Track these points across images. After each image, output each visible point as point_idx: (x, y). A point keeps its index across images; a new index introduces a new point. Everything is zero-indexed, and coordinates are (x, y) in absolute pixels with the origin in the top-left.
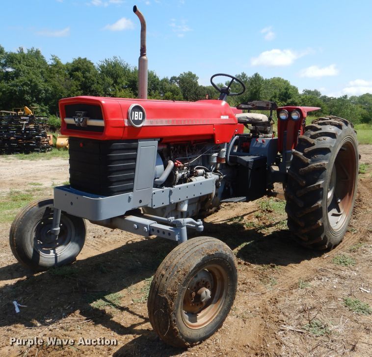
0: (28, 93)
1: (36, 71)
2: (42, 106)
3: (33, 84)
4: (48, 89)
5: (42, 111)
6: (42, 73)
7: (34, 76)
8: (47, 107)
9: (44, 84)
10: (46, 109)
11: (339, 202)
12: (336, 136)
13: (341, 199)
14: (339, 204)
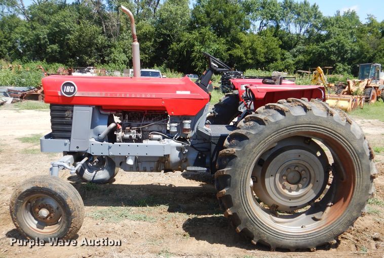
0: (334, 53)
1: (346, 32)
2: (345, 66)
3: (340, 45)
4: (354, 50)
5: (344, 70)
6: (352, 34)
7: (343, 37)
8: (350, 67)
9: (351, 44)
10: (349, 68)
11: (328, 206)
12: (265, 122)
13: (334, 203)
14: (328, 208)
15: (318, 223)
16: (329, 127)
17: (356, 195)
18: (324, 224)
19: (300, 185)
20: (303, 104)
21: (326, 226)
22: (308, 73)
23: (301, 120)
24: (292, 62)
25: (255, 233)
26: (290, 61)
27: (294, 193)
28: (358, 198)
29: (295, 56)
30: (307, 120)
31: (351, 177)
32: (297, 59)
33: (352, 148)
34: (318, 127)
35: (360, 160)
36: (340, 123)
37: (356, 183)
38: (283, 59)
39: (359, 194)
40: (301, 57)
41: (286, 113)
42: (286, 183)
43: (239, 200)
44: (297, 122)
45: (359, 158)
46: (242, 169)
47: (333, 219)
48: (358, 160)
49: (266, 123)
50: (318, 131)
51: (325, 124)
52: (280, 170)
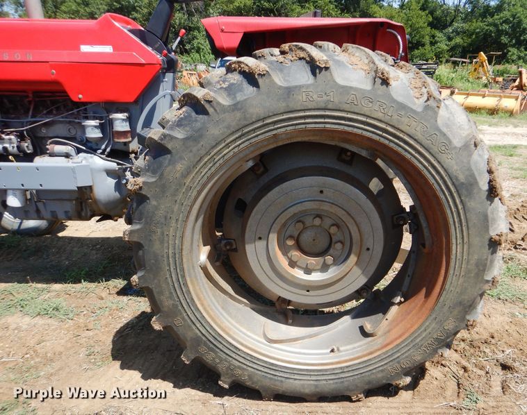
7: (520, 9)
11: (393, 304)
12: (207, 106)
13: (407, 297)
14: (394, 310)
15: (368, 343)
16: (380, 115)
17: (454, 282)
18: (379, 346)
19: (329, 259)
20: (310, 56)
21: (384, 350)
22: (465, 62)
23: (301, 100)
24: (446, 48)
25: (221, 368)
26: (443, 46)
27: (316, 277)
28: (458, 290)
29: (450, 39)
30: (317, 98)
31: (441, 241)
32: (453, 43)
33: (442, 172)
34: (350, 116)
35: (461, 201)
36: (410, 105)
37: (453, 257)
38: (432, 44)
39: (461, 280)
40: (458, 40)
41: (260, 81)
42: (296, 254)
43: (171, 297)
44: (293, 106)
45: (460, 197)
46: (165, 228)
47: (400, 336)
48: (458, 201)
49: (210, 110)
50: (350, 129)
51: (367, 108)
52: (277, 226)
